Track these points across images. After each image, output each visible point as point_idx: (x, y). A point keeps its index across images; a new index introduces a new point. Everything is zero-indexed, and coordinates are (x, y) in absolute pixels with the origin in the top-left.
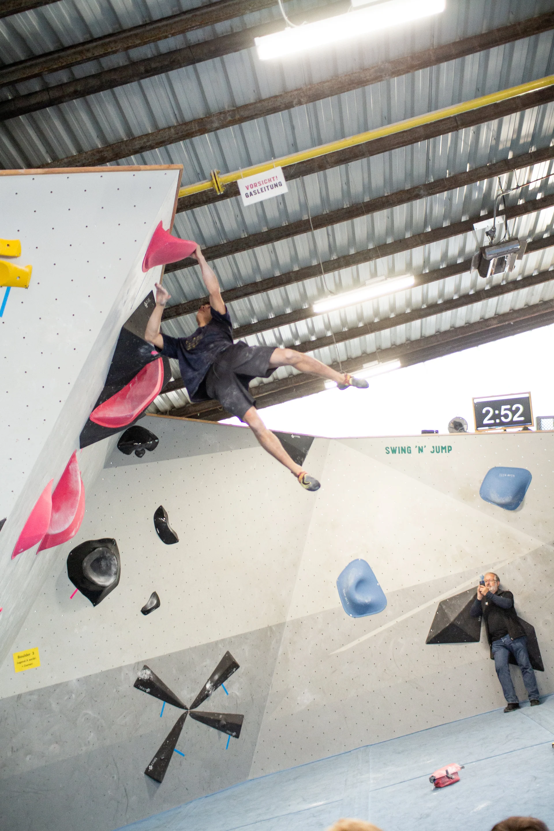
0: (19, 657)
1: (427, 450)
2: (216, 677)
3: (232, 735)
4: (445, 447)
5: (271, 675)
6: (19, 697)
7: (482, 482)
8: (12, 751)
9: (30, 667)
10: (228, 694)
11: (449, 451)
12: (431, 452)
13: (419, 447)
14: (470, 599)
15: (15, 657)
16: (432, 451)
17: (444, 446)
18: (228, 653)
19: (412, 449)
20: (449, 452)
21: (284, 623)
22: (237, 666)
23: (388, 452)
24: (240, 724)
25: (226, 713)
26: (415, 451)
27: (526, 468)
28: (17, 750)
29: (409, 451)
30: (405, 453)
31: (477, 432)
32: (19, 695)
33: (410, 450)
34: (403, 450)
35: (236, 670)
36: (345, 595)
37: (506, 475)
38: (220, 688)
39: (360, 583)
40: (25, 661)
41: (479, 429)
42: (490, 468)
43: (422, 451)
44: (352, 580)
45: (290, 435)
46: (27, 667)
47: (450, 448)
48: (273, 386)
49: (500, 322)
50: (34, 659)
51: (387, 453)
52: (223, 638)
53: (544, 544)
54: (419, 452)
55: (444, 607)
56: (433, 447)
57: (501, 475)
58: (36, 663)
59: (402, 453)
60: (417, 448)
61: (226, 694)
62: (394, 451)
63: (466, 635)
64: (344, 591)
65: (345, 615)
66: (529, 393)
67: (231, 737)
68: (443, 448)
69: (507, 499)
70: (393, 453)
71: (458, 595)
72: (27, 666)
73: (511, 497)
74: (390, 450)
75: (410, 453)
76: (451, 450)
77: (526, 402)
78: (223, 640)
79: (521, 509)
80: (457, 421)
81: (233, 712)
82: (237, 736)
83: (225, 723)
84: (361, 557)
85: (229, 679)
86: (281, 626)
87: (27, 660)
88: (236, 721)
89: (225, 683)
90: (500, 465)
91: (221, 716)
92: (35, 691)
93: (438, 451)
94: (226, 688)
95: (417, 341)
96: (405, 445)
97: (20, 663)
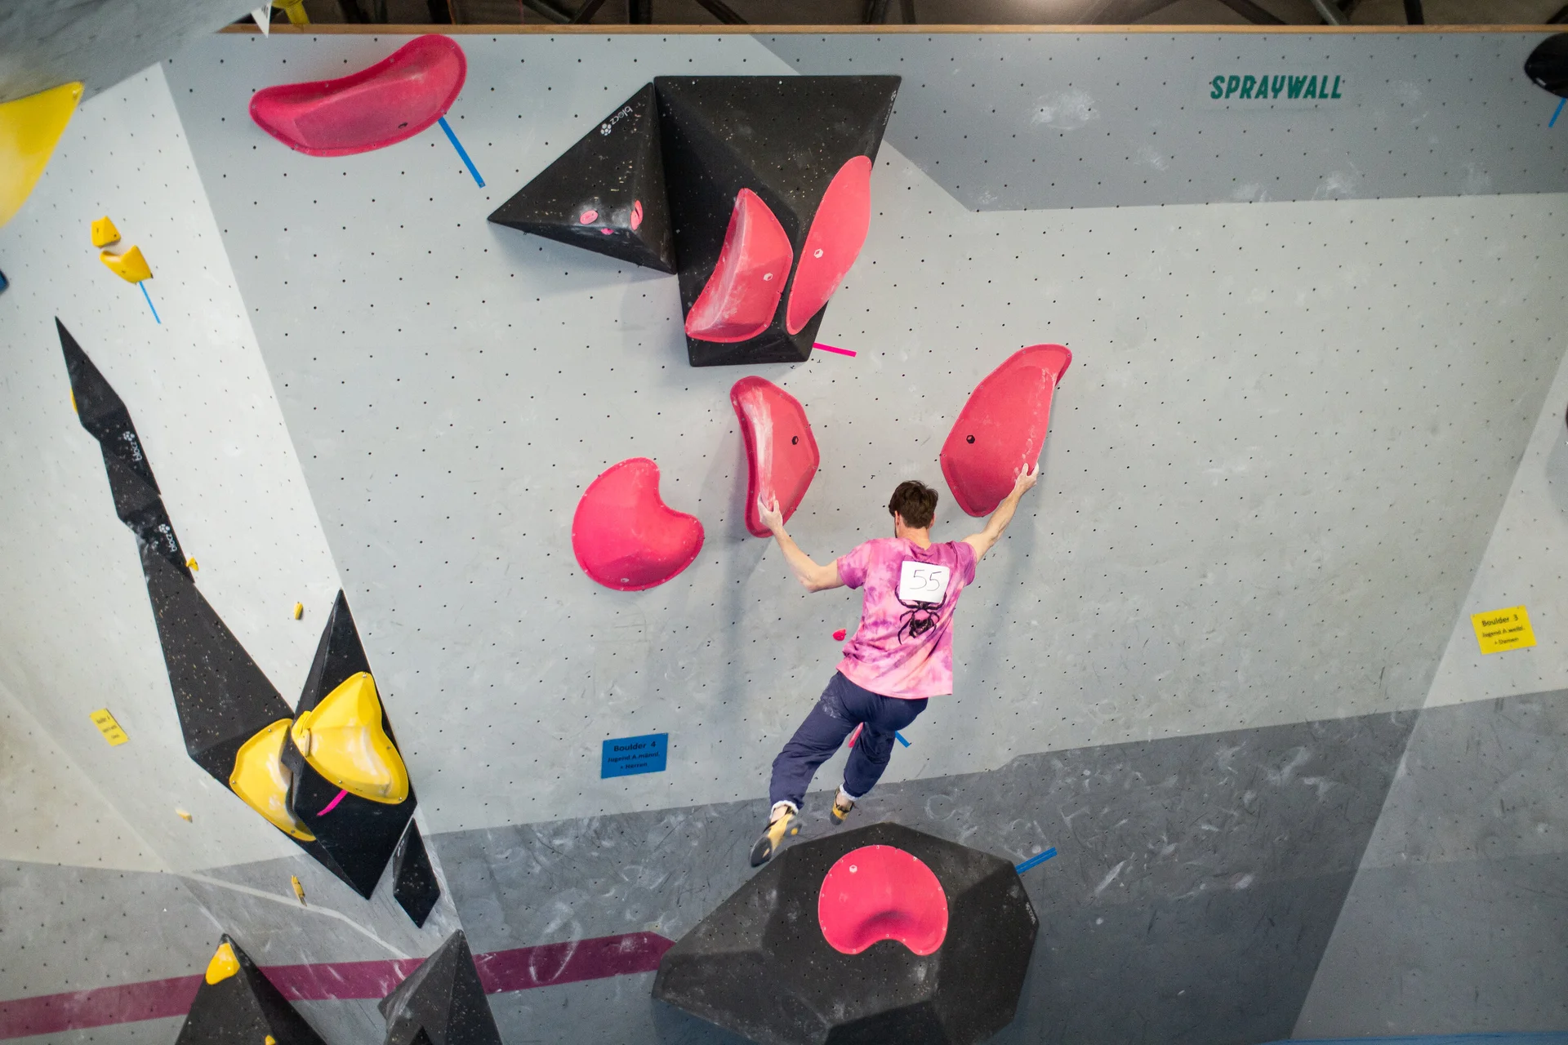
0: (1485, 623)
6: (1499, 703)
8: (1503, 808)
9: (1515, 645)
15: (1477, 624)
28: (1514, 808)
32: (1498, 699)
40: (1499, 633)
46: (1508, 644)
50: (1520, 629)
58: (1527, 638)
72: (1505, 642)
87: (1504, 631)
92: (1533, 695)
97: (1489, 635)
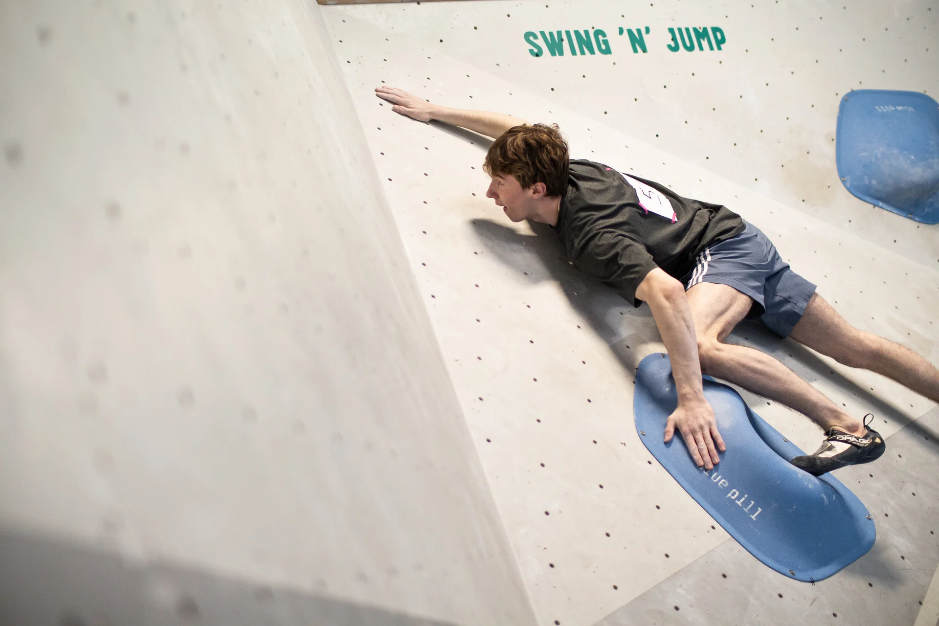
1: (658, 40)
4: (705, 29)
11: (721, 42)
12: (669, 46)
13: (630, 32)
16: (673, 45)
19: (608, 38)
20: (719, 48)
23: (536, 51)
26: (620, 44)
29: (603, 47)
30: (590, 51)
33: (606, 42)
34: (584, 43)
43: (641, 45)
47: (719, 37)
51: (531, 51)
54: (634, 50)
56: (671, 30)
59: (583, 53)
60: (625, 33)
62: (555, 47)
68: (702, 34)
70: (553, 54)
74: (540, 42)
75: (608, 51)
76: (723, 40)
93: (688, 44)
96: (583, 22)
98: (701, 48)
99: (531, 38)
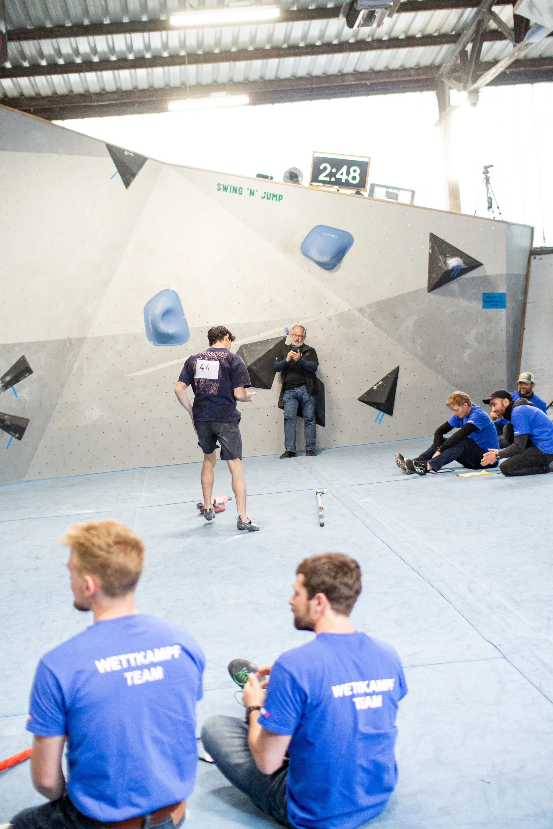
1: (258, 195)
2: (8, 379)
3: (14, 436)
4: (277, 195)
5: (63, 386)
7: (305, 237)
10: (17, 396)
11: (280, 199)
12: (262, 197)
13: (251, 190)
14: (270, 348)
16: (263, 197)
17: (275, 194)
18: (23, 357)
19: (243, 190)
20: (279, 201)
21: (85, 339)
22: (29, 371)
23: (219, 189)
24: (24, 426)
25: (12, 414)
26: (246, 193)
27: (350, 232)
29: (240, 192)
30: (236, 192)
31: (311, 187)
33: (242, 191)
34: (235, 190)
35: (28, 375)
36: (150, 322)
37: (329, 235)
38: (10, 390)
39: (167, 313)
41: (313, 184)
42: (315, 225)
43: (253, 194)
44: (159, 309)
45: (123, 151)
47: (281, 198)
48: (116, 96)
49: (357, 79)
51: (218, 189)
52: (20, 342)
53: (351, 308)
54: (250, 195)
55: (244, 351)
56: (265, 193)
57: (325, 234)
59: (233, 192)
60: (249, 191)
61: (15, 396)
62: (225, 189)
63: (260, 380)
64: (150, 318)
65: (147, 341)
66: (370, 158)
67: (14, 438)
68: (274, 196)
69: (326, 259)
70: (224, 190)
71: (259, 342)
73: (330, 257)
74: (222, 187)
75: (241, 194)
76: (281, 199)
77: (364, 167)
78: (20, 344)
79: (337, 270)
80: (294, 171)
81: (20, 415)
82: (20, 438)
83: (8, 423)
84: (172, 288)
85: (21, 382)
86: (81, 340)
88: (21, 424)
89: (16, 386)
90: (326, 224)
91: (6, 417)
93: (269, 197)
94: (16, 391)
95: (271, 82)
96: (237, 185)
98: (272, 199)
99: (219, 185)
